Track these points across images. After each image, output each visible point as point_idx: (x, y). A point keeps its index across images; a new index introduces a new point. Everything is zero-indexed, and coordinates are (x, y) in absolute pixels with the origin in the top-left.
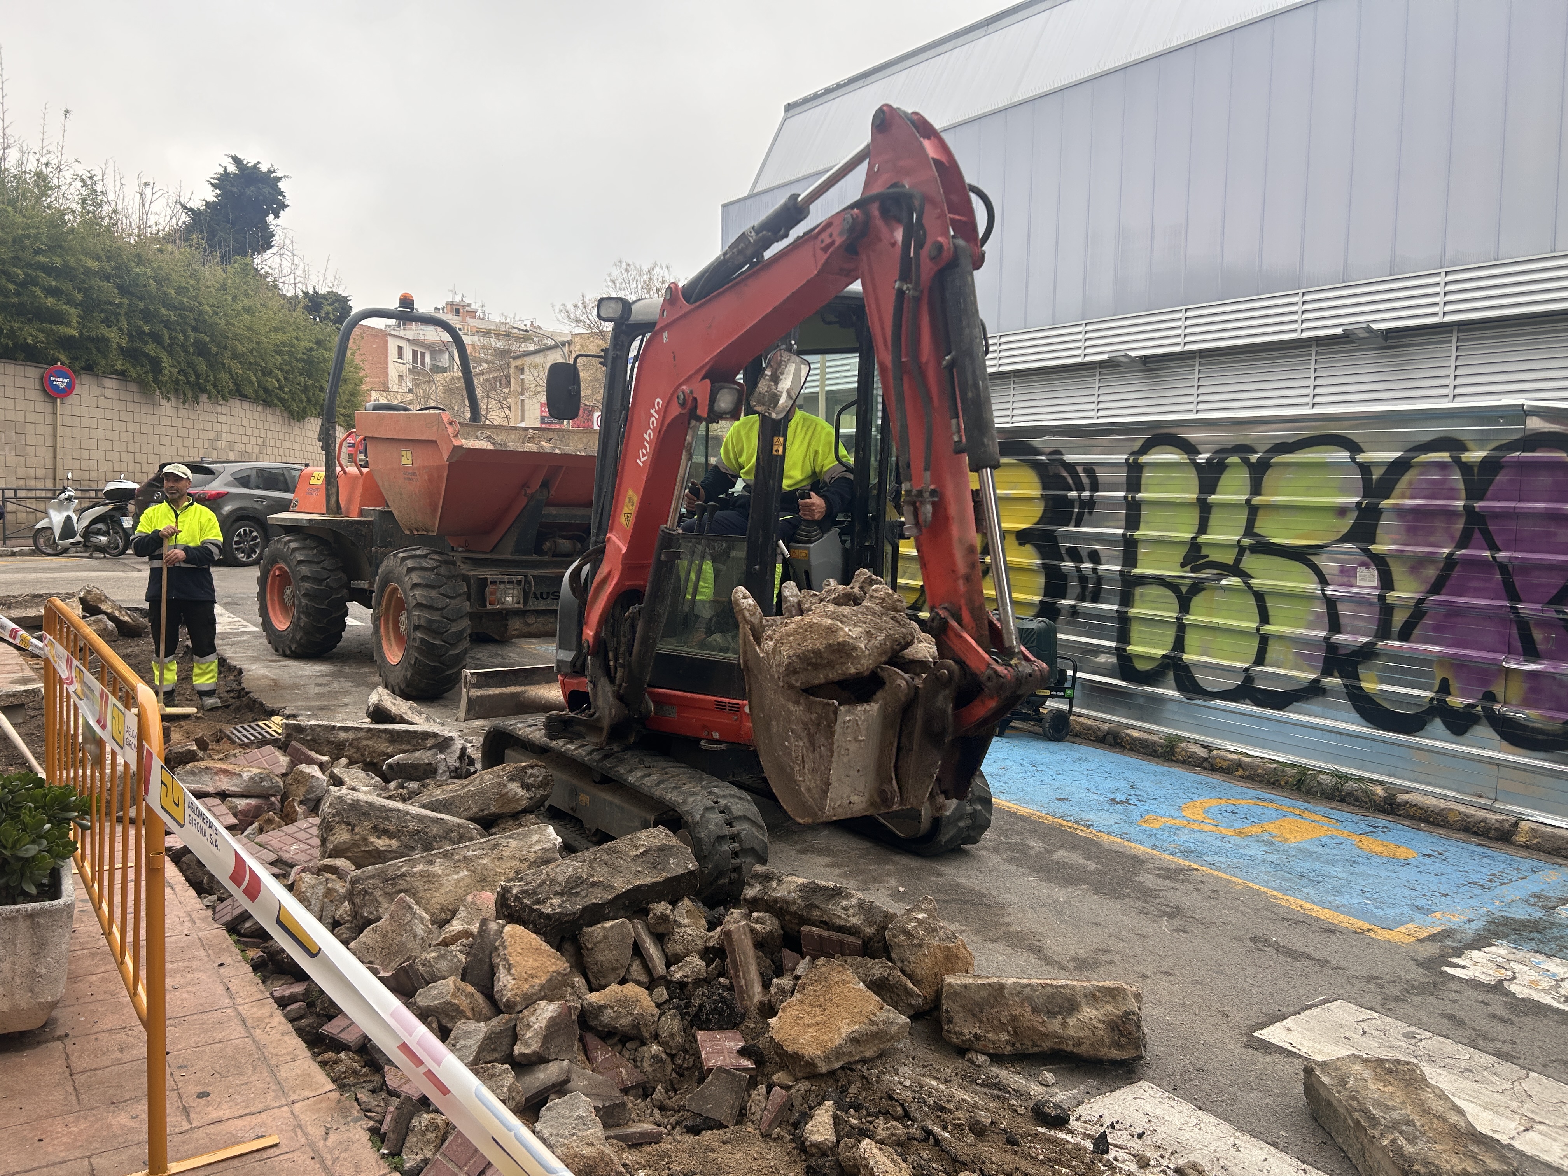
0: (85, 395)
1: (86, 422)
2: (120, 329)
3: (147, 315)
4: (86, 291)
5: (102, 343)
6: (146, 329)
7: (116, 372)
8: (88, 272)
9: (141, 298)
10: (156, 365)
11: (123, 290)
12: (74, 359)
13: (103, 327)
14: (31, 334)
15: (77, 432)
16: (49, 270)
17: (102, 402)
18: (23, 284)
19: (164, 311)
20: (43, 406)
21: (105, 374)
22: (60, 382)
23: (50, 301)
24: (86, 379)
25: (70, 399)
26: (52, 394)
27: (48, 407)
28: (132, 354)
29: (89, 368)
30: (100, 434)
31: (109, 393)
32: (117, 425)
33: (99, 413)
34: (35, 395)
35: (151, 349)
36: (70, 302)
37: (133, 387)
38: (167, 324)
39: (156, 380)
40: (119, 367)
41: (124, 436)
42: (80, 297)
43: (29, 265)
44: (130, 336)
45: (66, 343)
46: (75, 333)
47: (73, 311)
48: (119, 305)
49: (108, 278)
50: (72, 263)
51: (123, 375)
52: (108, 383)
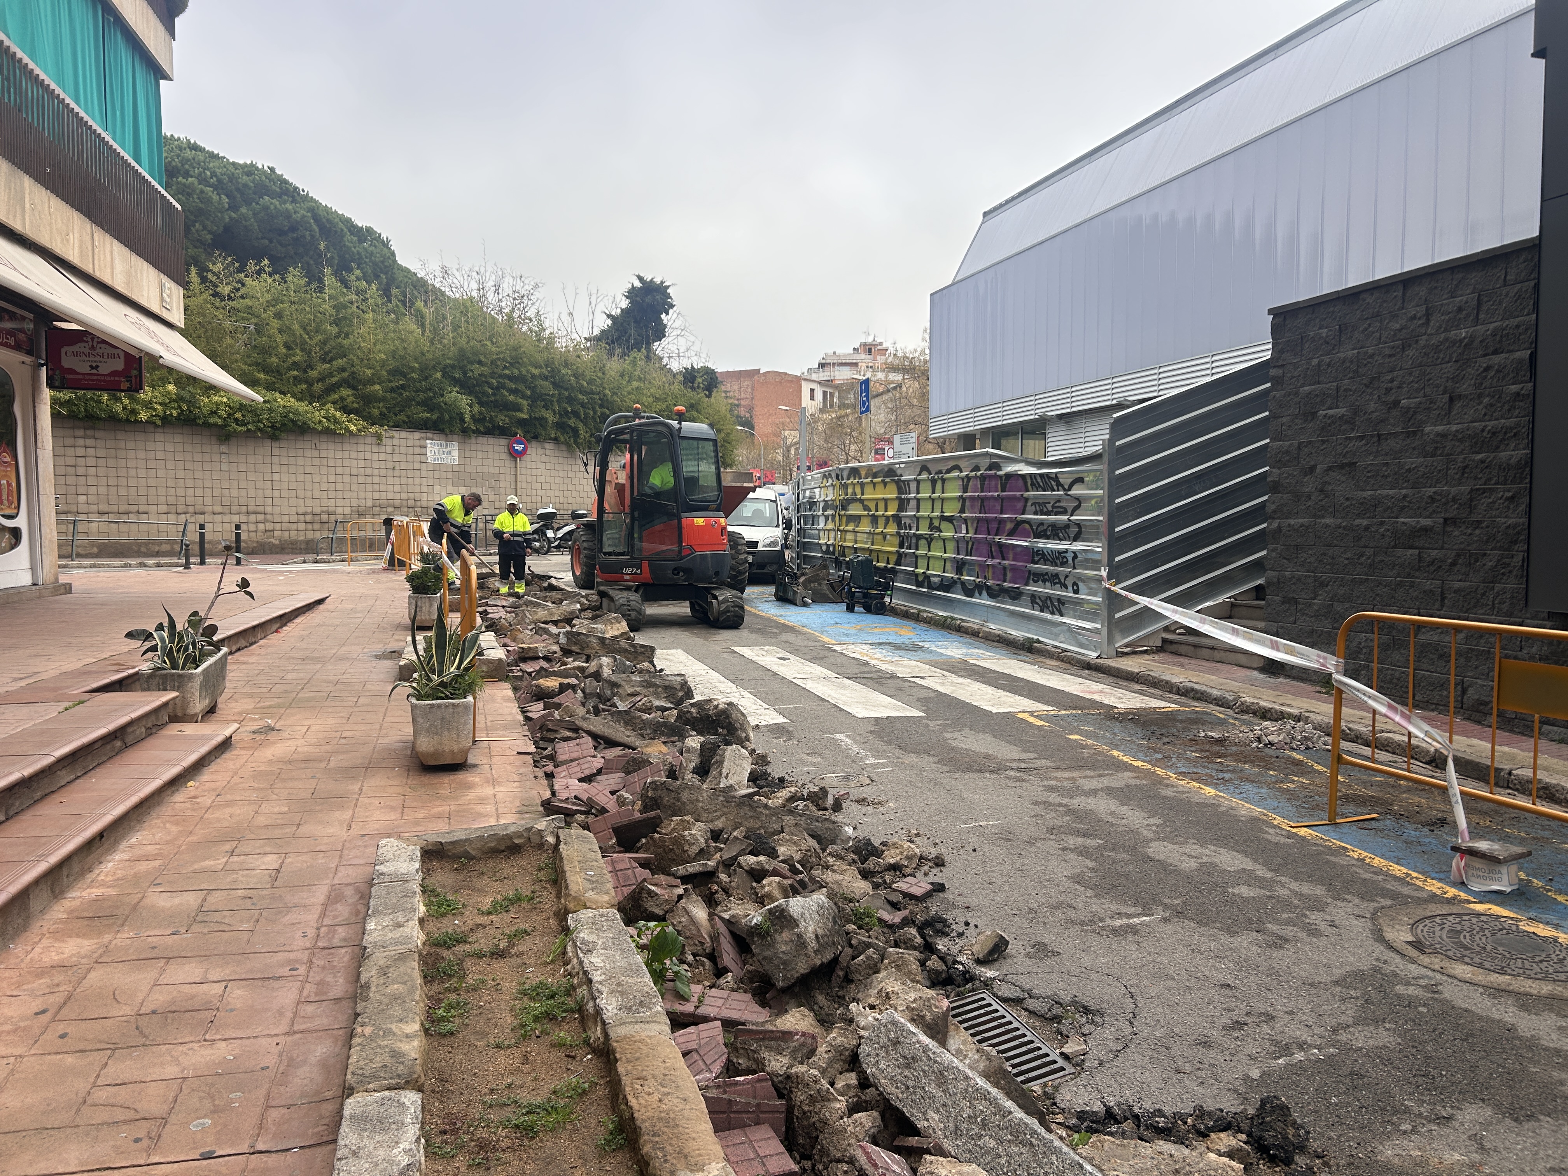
0: (534, 455)
1: (534, 472)
2: (554, 411)
3: (570, 400)
4: (533, 389)
5: (542, 421)
6: (569, 409)
7: (551, 439)
8: (533, 376)
9: (566, 390)
10: (575, 431)
11: (556, 385)
12: (527, 432)
13: (543, 410)
14: (502, 419)
15: (529, 479)
16: (511, 378)
17: (544, 458)
18: (497, 388)
19: (580, 396)
20: (509, 463)
21: (545, 441)
22: (519, 447)
23: (512, 398)
24: (534, 444)
25: (525, 458)
26: (515, 455)
27: (512, 464)
28: (561, 426)
29: (536, 437)
30: (543, 479)
31: (548, 452)
32: (553, 473)
33: (542, 466)
34: (504, 456)
35: (572, 422)
36: (524, 397)
37: (564, 448)
38: (583, 405)
39: (576, 442)
40: (553, 436)
41: (558, 480)
42: (529, 393)
43: (500, 376)
44: (560, 415)
45: (522, 423)
46: (525, 416)
47: (525, 403)
48: (553, 396)
49: (546, 378)
50: (524, 373)
51: (556, 440)
52: (547, 446)
